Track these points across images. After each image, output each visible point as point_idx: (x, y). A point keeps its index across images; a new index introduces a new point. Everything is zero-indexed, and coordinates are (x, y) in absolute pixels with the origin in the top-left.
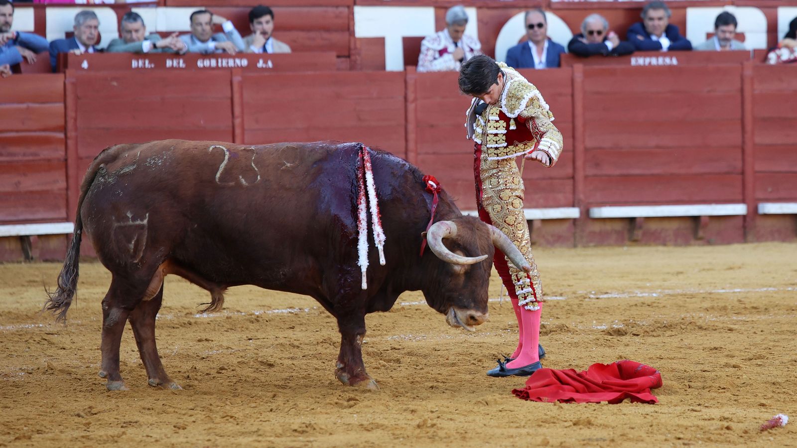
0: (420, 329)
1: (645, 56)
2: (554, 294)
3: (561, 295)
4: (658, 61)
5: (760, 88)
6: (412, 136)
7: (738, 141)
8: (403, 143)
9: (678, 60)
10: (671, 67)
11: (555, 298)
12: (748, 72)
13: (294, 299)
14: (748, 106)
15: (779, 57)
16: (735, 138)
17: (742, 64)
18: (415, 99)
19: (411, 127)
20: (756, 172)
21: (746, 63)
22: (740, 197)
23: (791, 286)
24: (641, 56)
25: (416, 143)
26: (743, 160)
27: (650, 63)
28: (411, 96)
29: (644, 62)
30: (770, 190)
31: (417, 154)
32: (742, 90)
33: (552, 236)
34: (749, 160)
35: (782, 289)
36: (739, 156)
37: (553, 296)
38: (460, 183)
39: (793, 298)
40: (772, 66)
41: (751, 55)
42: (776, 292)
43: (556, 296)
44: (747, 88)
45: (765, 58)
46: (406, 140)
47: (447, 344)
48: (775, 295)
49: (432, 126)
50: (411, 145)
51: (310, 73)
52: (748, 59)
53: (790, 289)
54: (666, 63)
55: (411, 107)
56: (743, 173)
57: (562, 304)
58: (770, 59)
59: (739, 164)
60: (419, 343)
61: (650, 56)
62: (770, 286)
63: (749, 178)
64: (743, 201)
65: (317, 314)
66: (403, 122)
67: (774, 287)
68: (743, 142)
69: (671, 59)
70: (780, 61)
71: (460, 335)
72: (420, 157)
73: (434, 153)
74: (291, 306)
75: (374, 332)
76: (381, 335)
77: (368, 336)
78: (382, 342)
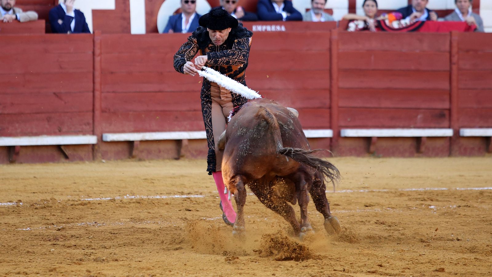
0: (101, 218)
1: (262, 25)
2: (196, 193)
3: (201, 194)
4: (271, 28)
5: (342, 48)
6: (98, 80)
7: (327, 86)
8: (92, 84)
9: (286, 28)
10: (280, 33)
11: (196, 196)
12: (335, 36)
13: (12, 195)
14: (335, 60)
15: (357, 26)
16: (325, 83)
17: (330, 31)
18: (100, 54)
19: (97, 73)
20: (339, 107)
21: (333, 31)
22: (328, 125)
23: (363, 189)
24: (259, 24)
25: (101, 84)
26: (331, 98)
27: (266, 30)
28: (97, 51)
29: (262, 28)
30: (349, 120)
31: (101, 92)
32: (330, 50)
33: (196, 151)
34: (335, 98)
35: (356, 191)
36: (328, 95)
37: (195, 195)
38: (131, 113)
39: (364, 197)
40: (351, 33)
41: (337, 24)
42: (352, 193)
43: (197, 195)
44: (334, 48)
45: (347, 27)
46: (94, 83)
47: (120, 229)
48: (351, 195)
49: (112, 73)
50: (97, 86)
51: (26, 35)
52: (334, 28)
53: (362, 191)
54: (277, 29)
55: (98, 59)
56: (330, 108)
57: (202, 201)
58: (350, 27)
59: (327, 102)
60: (100, 228)
61: (266, 25)
62: (348, 189)
63: (335, 111)
64: (330, 128)
65: (28, 206)
66: (92, 70)
67: (351, 189)
68: (331, 86)
69: (281, 27)
70: (358, 29)
71: (129, 222)
72: (103, 94)
73: (113, 92)
74: (10, 200)
75: (68, 220)
76: (73, 222)
77: (64, 223)
78: (74, 227)
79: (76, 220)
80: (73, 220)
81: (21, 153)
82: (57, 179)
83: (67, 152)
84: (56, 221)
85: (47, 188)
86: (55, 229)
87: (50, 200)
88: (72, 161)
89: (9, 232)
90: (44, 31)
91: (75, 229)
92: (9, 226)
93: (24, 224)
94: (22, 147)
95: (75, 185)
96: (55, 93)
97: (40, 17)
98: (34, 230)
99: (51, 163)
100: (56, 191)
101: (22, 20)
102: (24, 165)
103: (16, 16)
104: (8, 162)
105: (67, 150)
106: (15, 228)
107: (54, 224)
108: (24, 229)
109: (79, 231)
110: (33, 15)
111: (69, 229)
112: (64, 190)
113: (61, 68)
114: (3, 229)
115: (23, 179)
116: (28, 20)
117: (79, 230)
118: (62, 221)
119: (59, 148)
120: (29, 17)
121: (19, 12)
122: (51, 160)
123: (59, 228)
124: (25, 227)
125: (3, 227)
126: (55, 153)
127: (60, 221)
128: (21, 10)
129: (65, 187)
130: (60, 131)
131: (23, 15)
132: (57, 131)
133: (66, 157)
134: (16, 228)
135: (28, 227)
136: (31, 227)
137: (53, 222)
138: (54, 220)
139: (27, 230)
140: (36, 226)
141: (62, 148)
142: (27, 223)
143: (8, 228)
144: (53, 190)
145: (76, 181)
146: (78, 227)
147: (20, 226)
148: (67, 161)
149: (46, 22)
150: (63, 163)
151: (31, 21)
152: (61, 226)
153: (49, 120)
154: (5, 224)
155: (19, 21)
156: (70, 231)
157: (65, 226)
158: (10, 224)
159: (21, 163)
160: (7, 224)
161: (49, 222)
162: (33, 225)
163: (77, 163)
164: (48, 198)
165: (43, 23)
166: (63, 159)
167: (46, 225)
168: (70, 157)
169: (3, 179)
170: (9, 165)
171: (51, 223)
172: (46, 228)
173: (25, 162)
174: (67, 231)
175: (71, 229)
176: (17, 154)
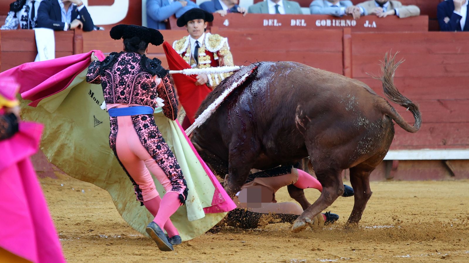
75: (454, 246)
76: (460, 249)
77: (449, 250)
78: (460, 255)
79: (463, 247)
80: (459, 247)
81: (399, 169)
82: (441, 199)
83: (453, 168)
84: (440, 247)
85: (429, 209)
86: (439, 256)
87: (433, 223)
88: (459, 179)
89: (386, 259)
90: (427, 28)
91: (462, 257)
92: (385, 252)
93: (403, 251)
94: (400, 161)
95: (462, 206)
96: (439, 101)
97: (422, 13)
98: (415, 257)
99: (434, 181)
100: (439, 213)
101: (401, 16)
102: (402, 182)
103: (395, 11)
104: (385, 179)
105: (453, 166)
106: (392, 255)
107: (438, 251)
108: (403, 256)
109: (466, 260)
110: (414, 10)
111: (456, 257)
112: (449, 212)
113: (446, 71)
114: (379, 255)
115: (402, 199)
116: (409, 15)
117: (467, 258)
118: (447, 248)
119: (443, 163)
120: (410, 13)
121: (398, 7)
122: (435, 176)
123: (444, 256)
124: (404, 254)
125: (379, 253)
126: (439, 169)
127: (445, 248)
128: (400, 4)
129: (451, 209)
130: (444, 144)
131: (402, 10)
132: (441, 143)
133: (452, 174)
134: (394, 255)
135: (408, 254)
136: (411, 254)
137: (436, 249)
138: (438, 247)
139: (407, 257)
140: (417, 252)
141: (447, 163)
142: (406, 249)
143: (385, 255)
144: (436, 212)
145: (463, 202)
146: (465, 255)
147: (399, 253)
148: (453, 179)
149: (430, 19)
150: (449, 180)
151: (412, 17)
152: (446, 253)
153: (432, 130)
154: (382, 249)
155: (398, 17)
156: (457, 259)
157: (450, 254)
158: (387, 250)
159: (400, 180)
160: (383, 250)
161: (432, 248)
162: (413, 252)
163: (465, 181)
164: (432, 221)
165: (426, 19)
166: (448, 177)
167: (429, 252)
168: (456, 174)
169: (378, 198)
170: (385, 183)
171: (434, 249)
172: (429, 255)
173: (403, 180)
174: (453, 260)
175: (457, 257)
176: (395, 169)
